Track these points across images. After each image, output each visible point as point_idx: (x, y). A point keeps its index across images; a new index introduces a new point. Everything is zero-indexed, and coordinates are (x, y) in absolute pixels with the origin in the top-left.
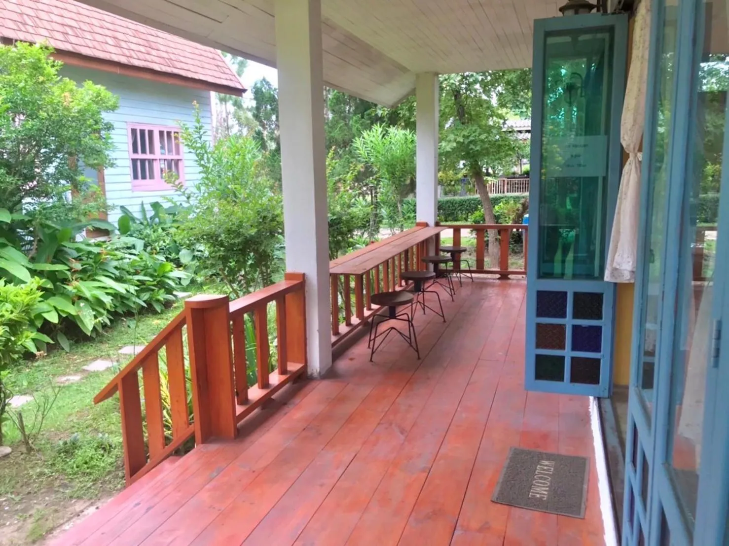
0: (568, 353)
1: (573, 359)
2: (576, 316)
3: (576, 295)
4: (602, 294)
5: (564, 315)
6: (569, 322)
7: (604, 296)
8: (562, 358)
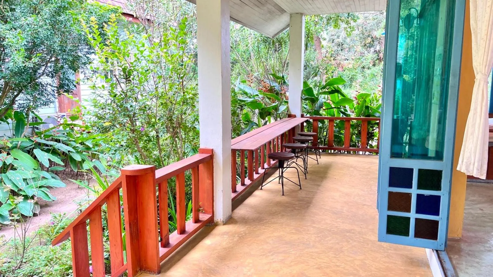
0: (413, 215)
1: (417, 219)
2: (419, 187)
3: (420, 171)
4: (441, 171)
5: (410, 187)
6: (414, 191)
7: (443, 172)
8: (408, 219)
